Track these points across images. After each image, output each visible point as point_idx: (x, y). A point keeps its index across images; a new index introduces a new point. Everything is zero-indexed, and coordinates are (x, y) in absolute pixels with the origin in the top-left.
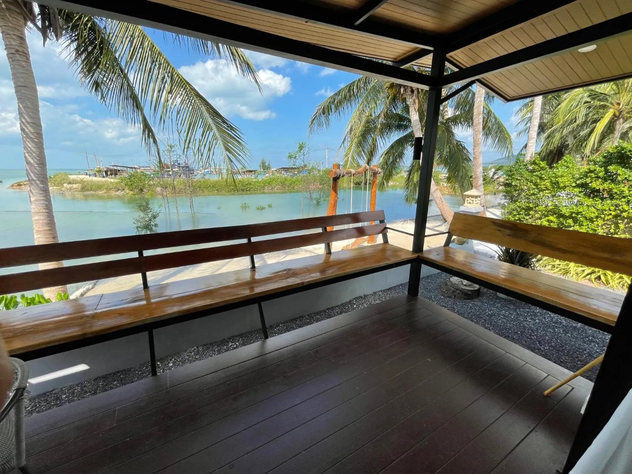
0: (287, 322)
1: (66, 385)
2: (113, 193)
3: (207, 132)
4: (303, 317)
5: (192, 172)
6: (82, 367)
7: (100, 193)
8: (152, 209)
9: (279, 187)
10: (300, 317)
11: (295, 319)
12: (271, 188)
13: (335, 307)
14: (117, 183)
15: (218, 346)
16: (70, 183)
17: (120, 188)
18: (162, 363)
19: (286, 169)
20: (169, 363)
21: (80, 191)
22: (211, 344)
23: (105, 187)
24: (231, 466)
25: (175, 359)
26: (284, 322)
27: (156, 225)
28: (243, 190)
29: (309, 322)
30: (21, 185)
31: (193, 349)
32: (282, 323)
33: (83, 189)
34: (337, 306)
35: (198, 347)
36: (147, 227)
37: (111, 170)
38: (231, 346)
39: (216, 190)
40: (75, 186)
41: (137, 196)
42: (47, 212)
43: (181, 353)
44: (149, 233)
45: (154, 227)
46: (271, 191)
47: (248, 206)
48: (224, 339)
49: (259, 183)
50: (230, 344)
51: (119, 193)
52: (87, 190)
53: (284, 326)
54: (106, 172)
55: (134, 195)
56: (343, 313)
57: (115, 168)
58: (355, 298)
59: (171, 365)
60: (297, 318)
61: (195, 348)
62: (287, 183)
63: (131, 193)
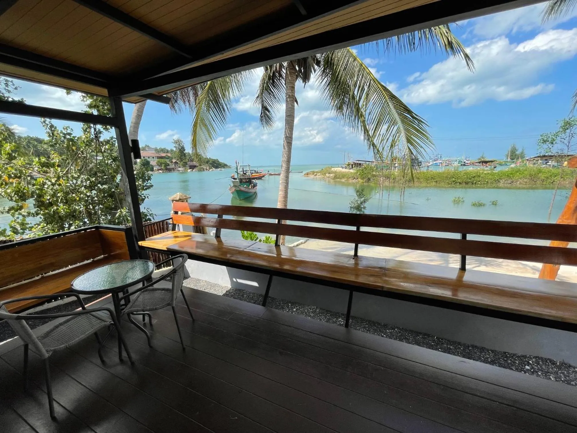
0: (406, 330)
1: (249, 291)
2: (351, 181)
3: (391, 126)
4: (429, 336)
5: (420, 164)
6: (255, 284)
7: (343, 180)
8: (365, 195)
9: (525, 180)
10: (425, 334)
11: (418, 333)
12: (510, 182)
13: (488, 350)
14: (355, 173)
15: (331, 315)
16: (329, 173)
17: (356, 177)
18: (291, 305)
19: (546, 158)
20: (295, 308)
21: (333, 179)
22: (327, 311)
23: (347, 176)
24: (240, 391)
25: (299, 308)
26: (403, 329)
27: (364, 208)
28: (467, 183)
29: (432, 345)
30: (308, 174)
31: (313, 307)
32: (398, 328)
33: (335, 177)
34: (492, 351)
35: (317, 308)
36: (358, 208)
37: (355, 164)
38: (339, 321)
39: (435, 181)
40: (331, 175)
41: (365, 184)
42: (285, 190)
43: (305, 306)
44: (358, 213)
45: (362, 209)
46: (509, 185)
47: (462, 200)
48: (338, 313)
49: (492, 175)
50: (340, 320)
51: (354, 181)
52: (337, 178)
53: (400, 332)
54: (352, 165)
55: (363, 182)
56: (495, 363)
57: (358, 162)
58: (537, 357)
59: (295, 310)
60: (420, 333)
61: (315, 307)
62: (542, 176)
63: (362, 181)
